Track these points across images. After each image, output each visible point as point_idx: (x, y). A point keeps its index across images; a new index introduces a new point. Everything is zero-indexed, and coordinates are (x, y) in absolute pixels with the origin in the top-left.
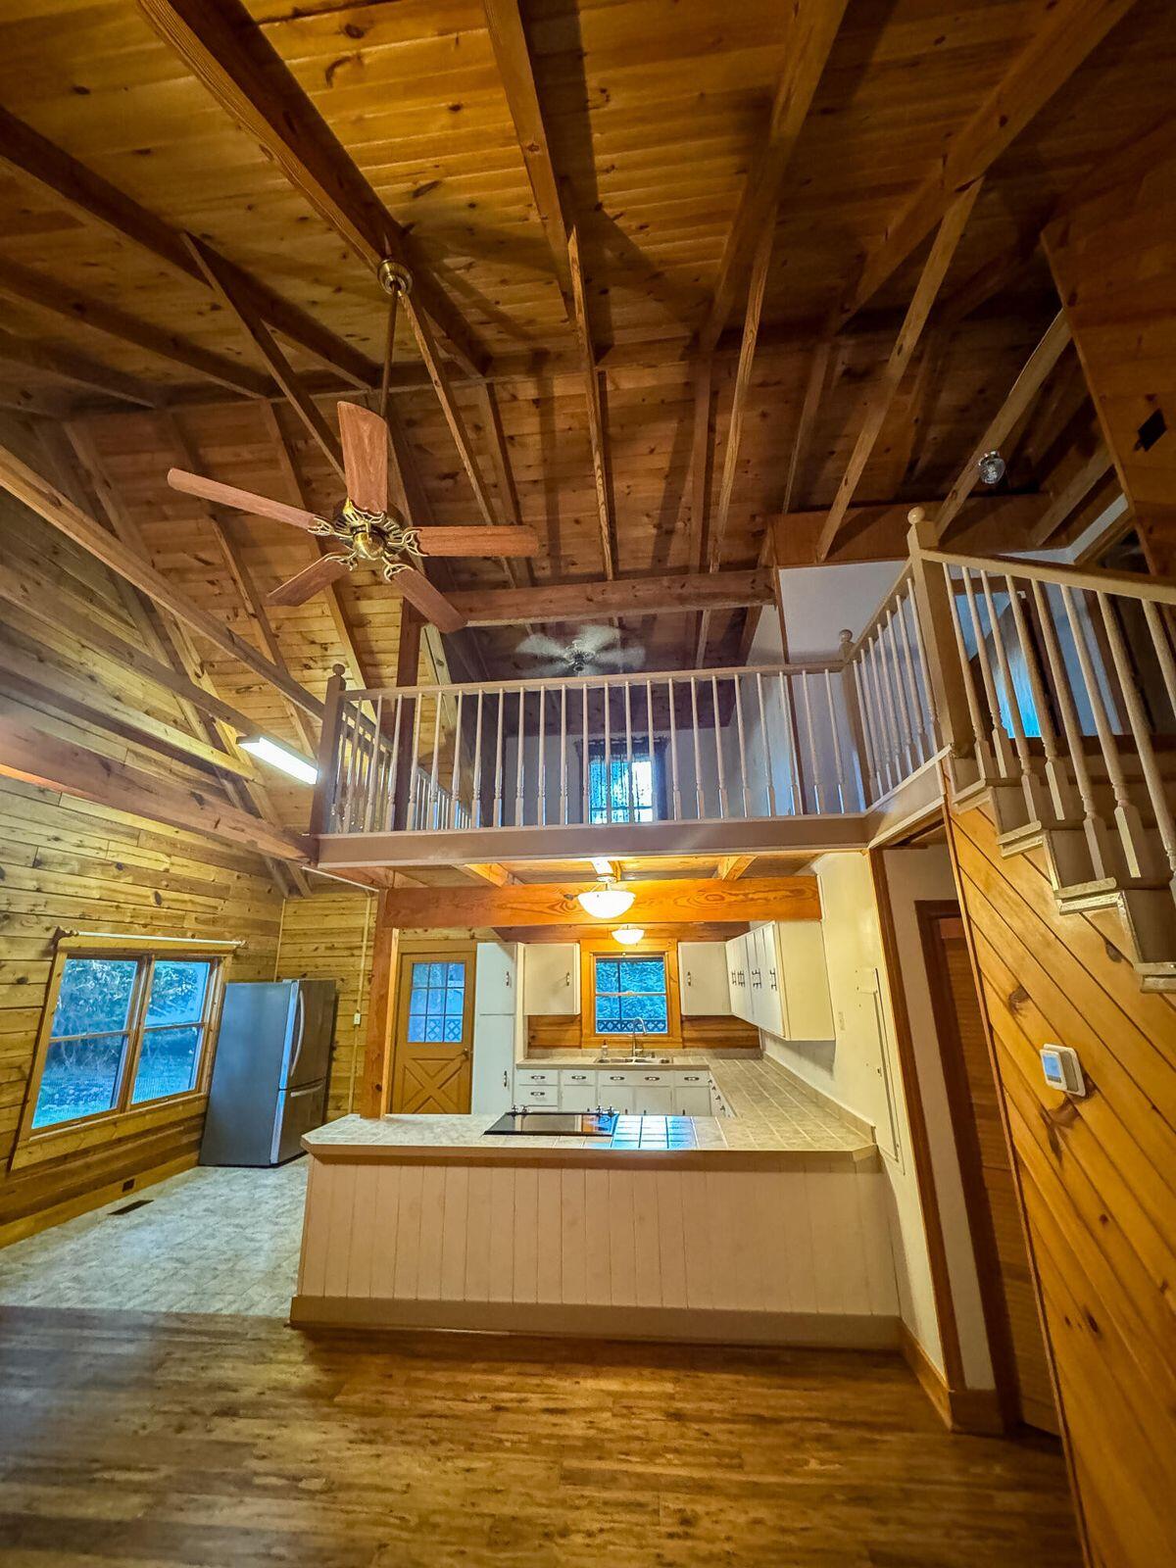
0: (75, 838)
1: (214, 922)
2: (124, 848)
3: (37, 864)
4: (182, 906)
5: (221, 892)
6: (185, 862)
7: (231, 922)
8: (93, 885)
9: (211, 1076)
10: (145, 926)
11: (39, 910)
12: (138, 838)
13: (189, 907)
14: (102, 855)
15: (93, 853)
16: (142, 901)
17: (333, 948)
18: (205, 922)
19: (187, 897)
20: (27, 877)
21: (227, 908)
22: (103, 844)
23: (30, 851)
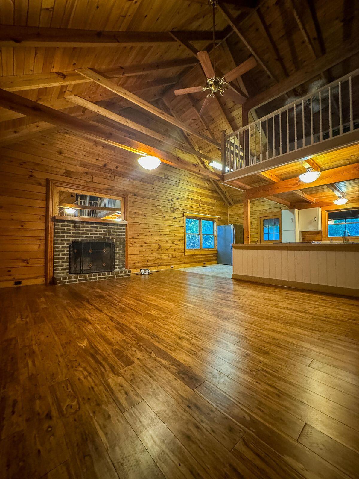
0: (183, 193)
1: (212, 212)
2: (191, 195)
3: (178, 199)
4: (205, 208)
5: (213, 205)
6: (204, 198)
7: (216, 212)
8: (188, 203)
9: (217, 246)
10: (198, 212)
11: (180, 208)
12: (194, 193)
13: (206, 208)
14: (188, 197)
15: (186, 196)
16: (196, 206)
18: (210, 212)
19: (206, 206)
20: (176, 201)
21: (215, 209)
22: (188, 194)
23: (176, 196)
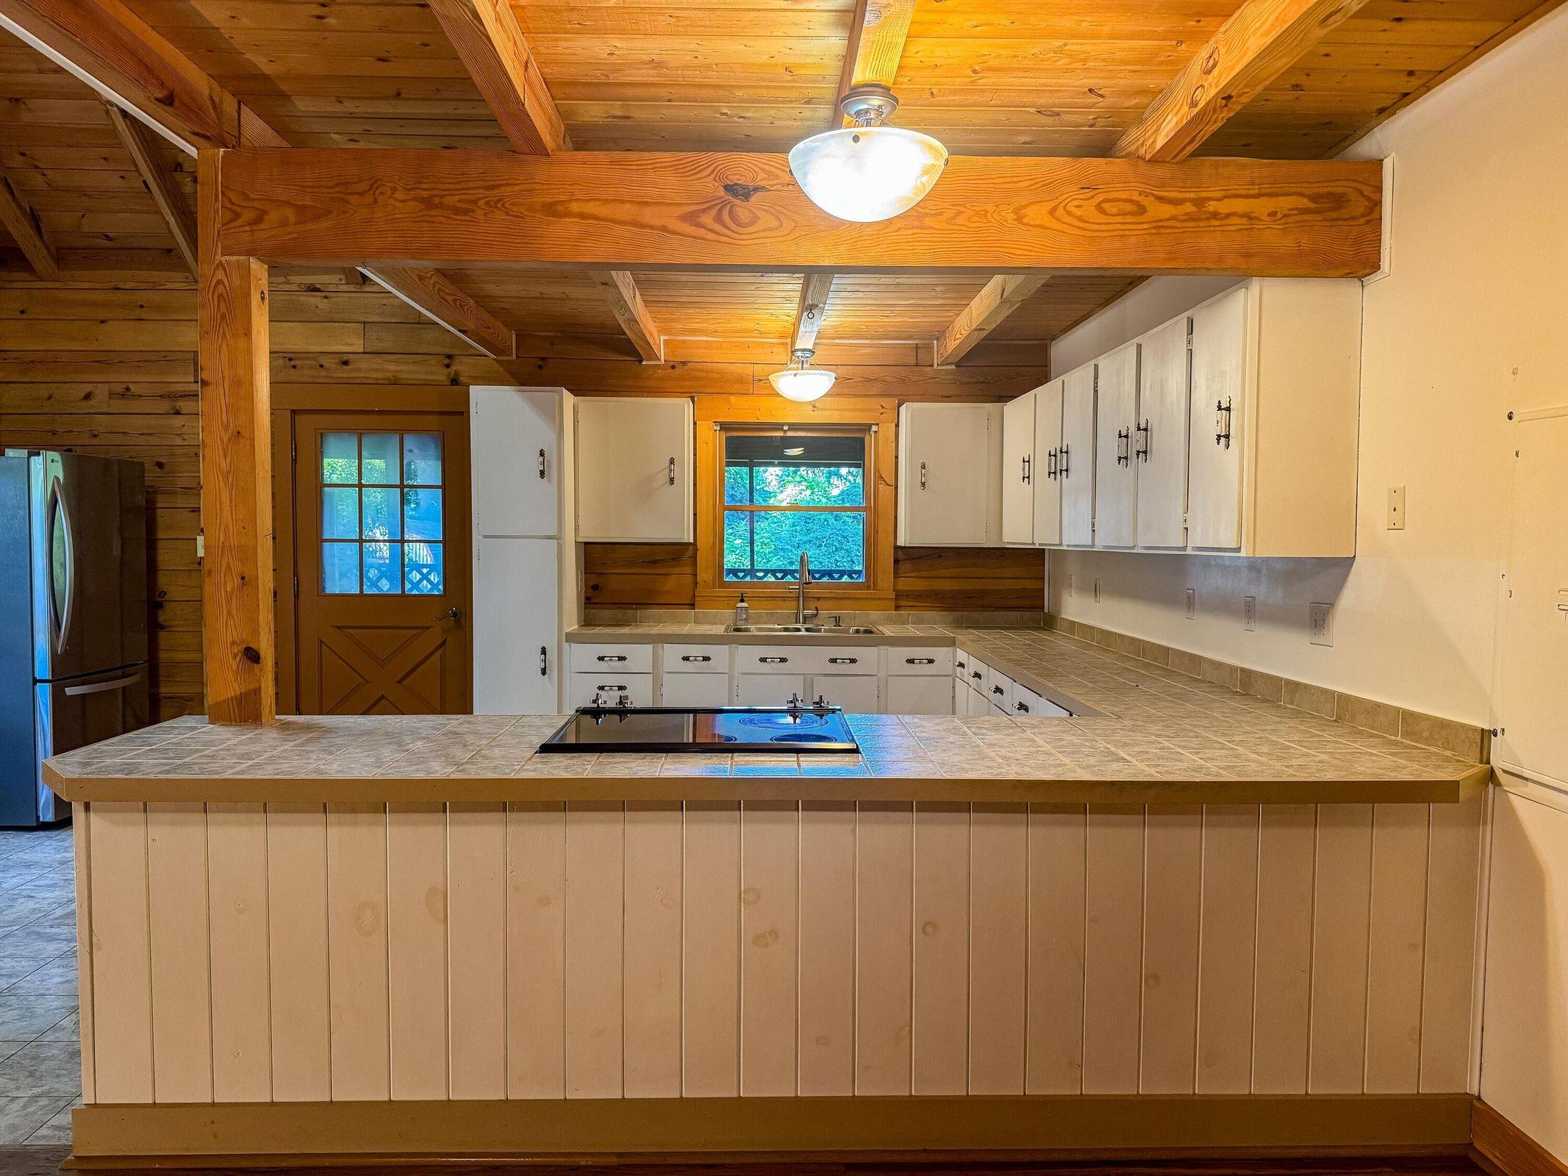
17: (126, 394)
